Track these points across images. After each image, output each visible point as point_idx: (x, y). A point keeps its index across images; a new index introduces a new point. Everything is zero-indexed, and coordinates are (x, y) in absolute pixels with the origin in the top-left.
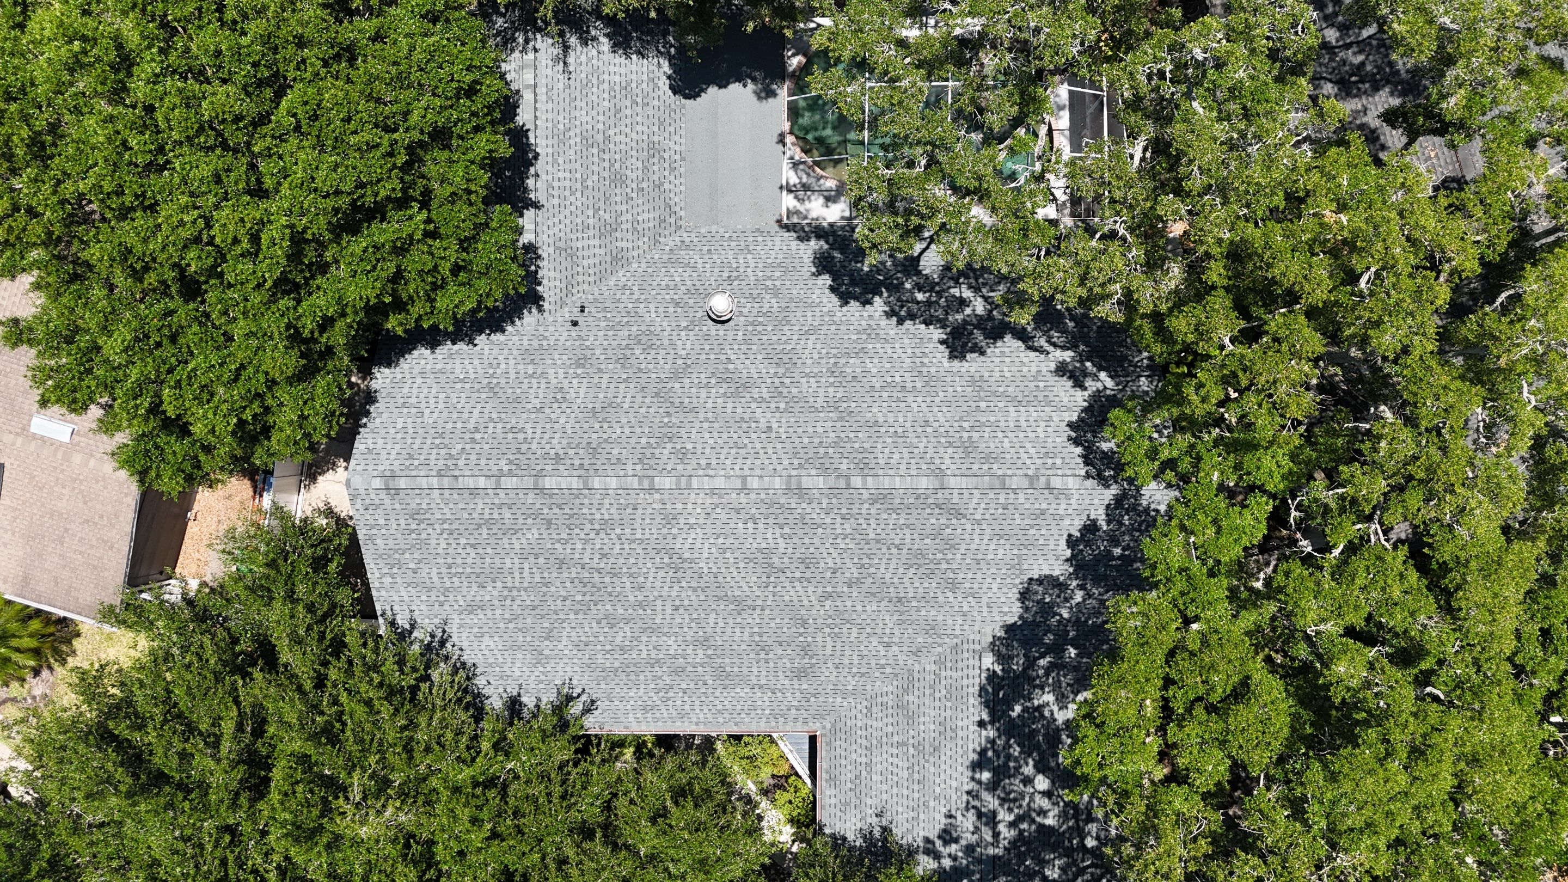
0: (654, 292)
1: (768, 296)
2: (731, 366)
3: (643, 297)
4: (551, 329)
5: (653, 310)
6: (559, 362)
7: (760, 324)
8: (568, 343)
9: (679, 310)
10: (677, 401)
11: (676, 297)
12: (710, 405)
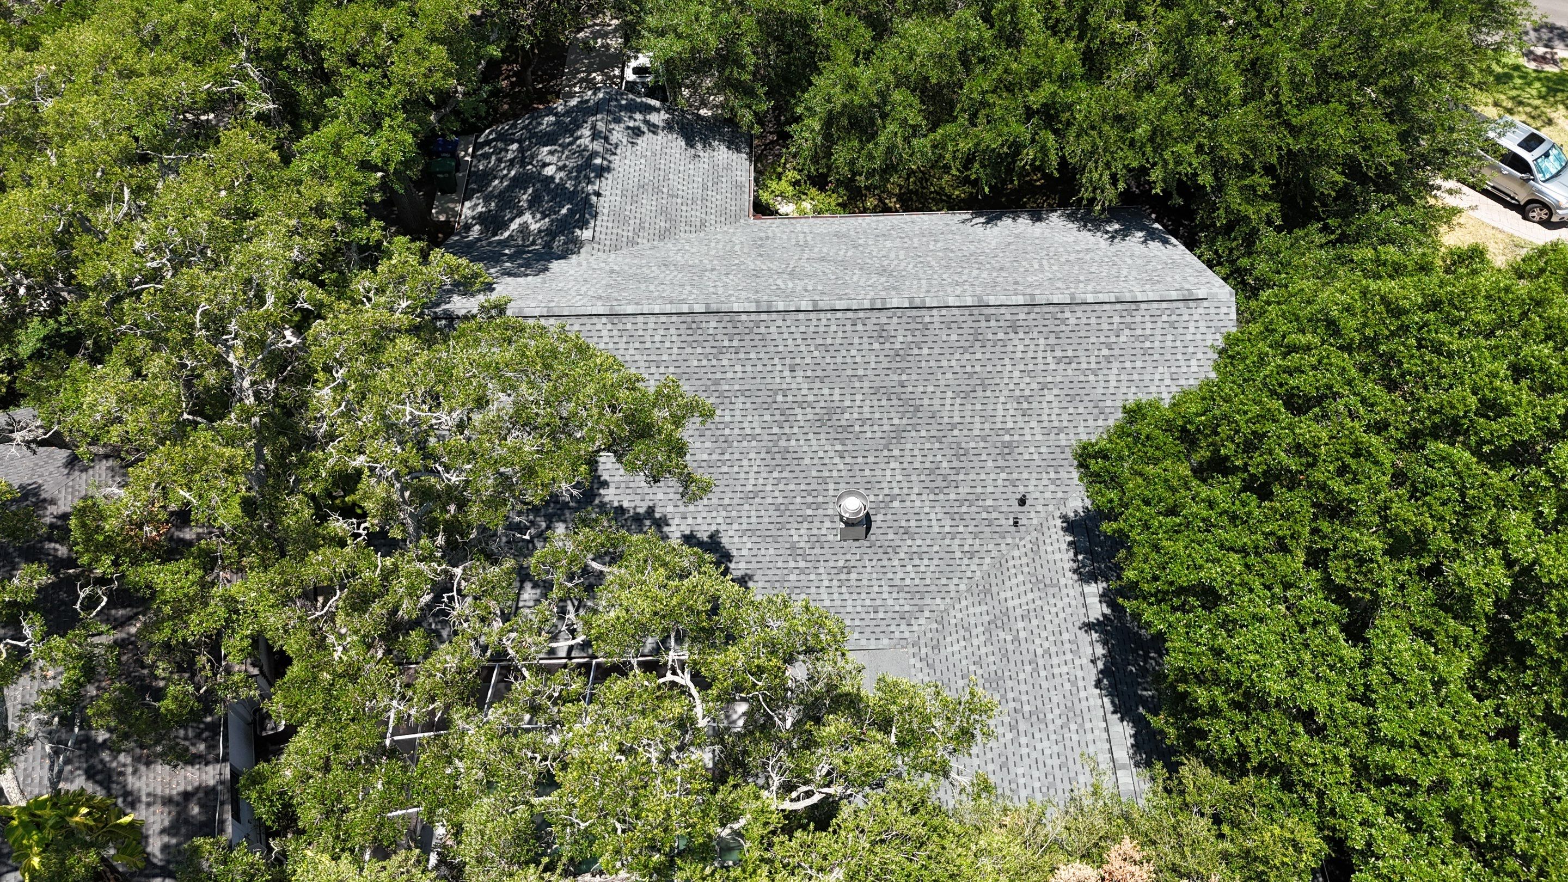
0: (936, 548)
1: (802, 545)
2: (839, 447)
3: (947, 542)
4: (1048, 495)
5: (934, 523)
6: (1032, 450)
7: (809, 506)
8: (1025, 475)
9: (903, 523)
10: (895, 402)
11: (909, 542)
12: (859, 397)
